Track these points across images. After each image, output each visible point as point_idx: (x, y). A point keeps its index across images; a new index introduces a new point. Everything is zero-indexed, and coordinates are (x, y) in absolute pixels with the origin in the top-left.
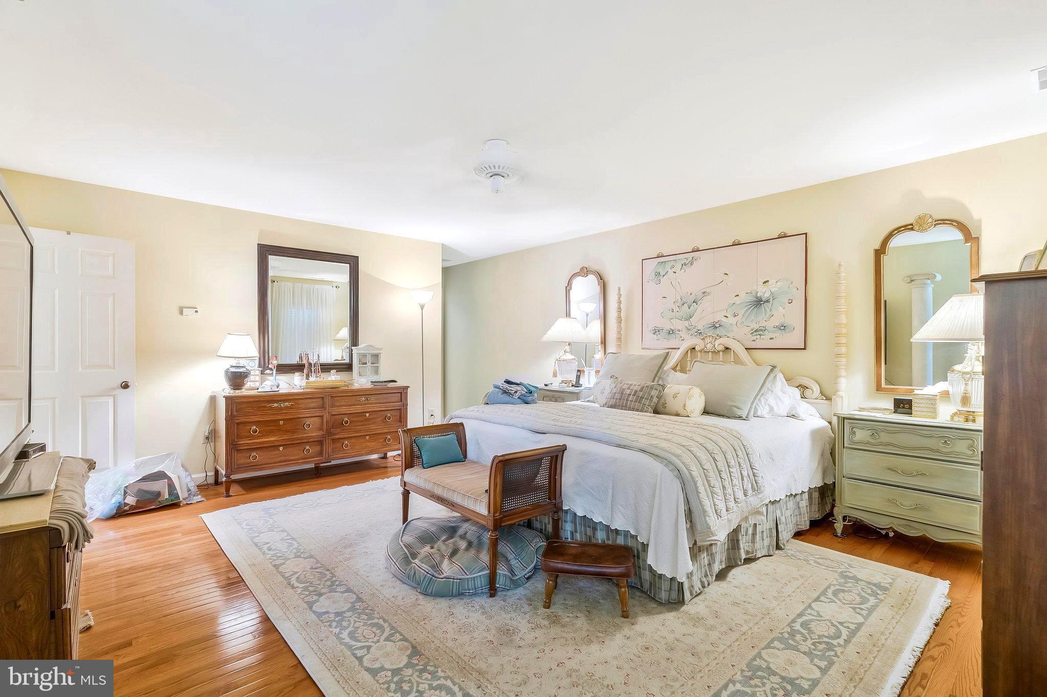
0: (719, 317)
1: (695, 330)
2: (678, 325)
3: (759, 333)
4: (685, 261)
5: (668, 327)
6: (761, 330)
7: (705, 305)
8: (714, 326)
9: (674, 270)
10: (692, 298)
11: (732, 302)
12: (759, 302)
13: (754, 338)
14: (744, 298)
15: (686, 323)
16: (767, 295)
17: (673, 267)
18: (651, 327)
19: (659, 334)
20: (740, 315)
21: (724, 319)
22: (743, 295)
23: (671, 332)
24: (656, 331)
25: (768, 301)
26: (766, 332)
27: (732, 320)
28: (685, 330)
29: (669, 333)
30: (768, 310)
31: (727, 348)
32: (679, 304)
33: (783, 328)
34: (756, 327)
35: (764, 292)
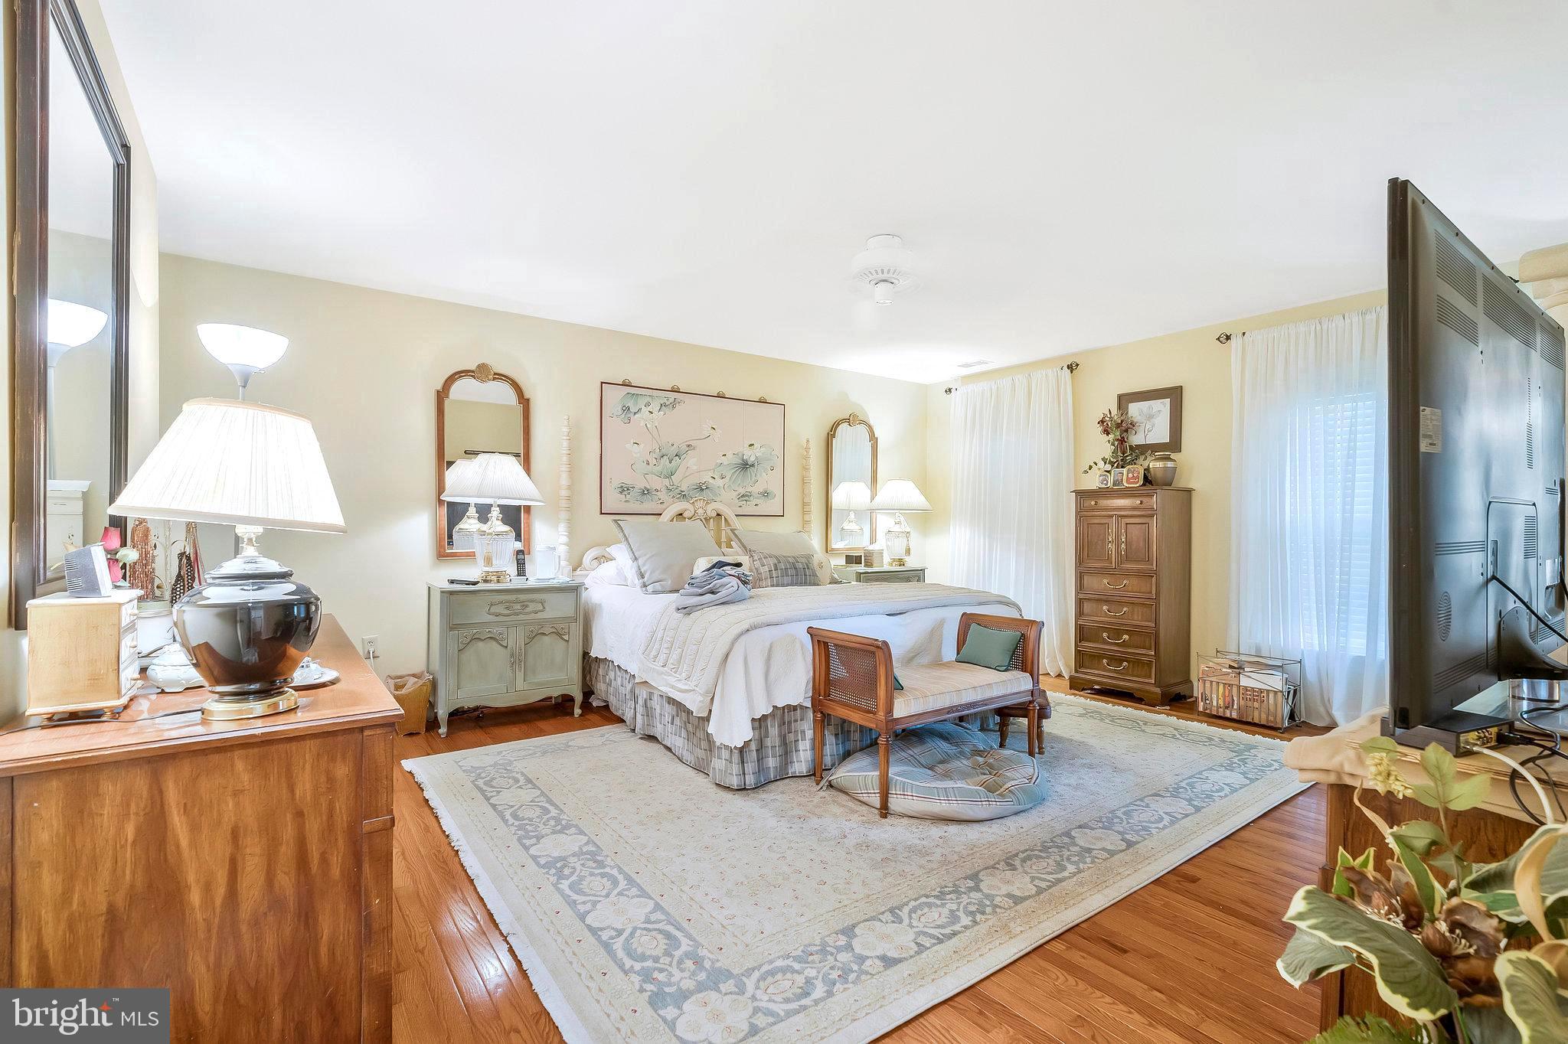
0: (706, 478)
1: (678, 491)
2: (656, 483)
3: (744, 499)
4: (665, 400)
5: (641, 484)
6: (747, 496)
7: (691, 462)
8: (700, 488)
9: (650, 408)
10: (673, 450)
11: (719, 461)
12: (745, 466)
13: (741, 503)
14: (731, 459)
15: (666, 482)
16: (752, 459)
17: (648, 405)
18: (616, 483)
19: (629, 494)
20: (728, 478)
21: (711, 481)
22: (730, 455)
23: (645, 492)
24: (624, 489)
25: (753, 465)
26: (752, 498)
27: (719, 482)
28: (664, 491)
29: (643, 493)
30: (754, 475)
31: (718, 515)
32: (657, 454)
33: (766, 494)
34: (742, 491)
35: (750, 456)
